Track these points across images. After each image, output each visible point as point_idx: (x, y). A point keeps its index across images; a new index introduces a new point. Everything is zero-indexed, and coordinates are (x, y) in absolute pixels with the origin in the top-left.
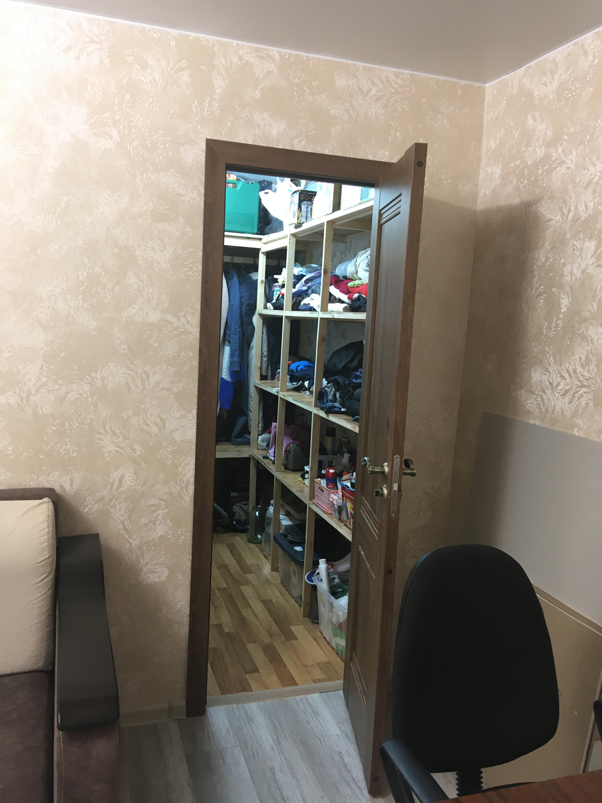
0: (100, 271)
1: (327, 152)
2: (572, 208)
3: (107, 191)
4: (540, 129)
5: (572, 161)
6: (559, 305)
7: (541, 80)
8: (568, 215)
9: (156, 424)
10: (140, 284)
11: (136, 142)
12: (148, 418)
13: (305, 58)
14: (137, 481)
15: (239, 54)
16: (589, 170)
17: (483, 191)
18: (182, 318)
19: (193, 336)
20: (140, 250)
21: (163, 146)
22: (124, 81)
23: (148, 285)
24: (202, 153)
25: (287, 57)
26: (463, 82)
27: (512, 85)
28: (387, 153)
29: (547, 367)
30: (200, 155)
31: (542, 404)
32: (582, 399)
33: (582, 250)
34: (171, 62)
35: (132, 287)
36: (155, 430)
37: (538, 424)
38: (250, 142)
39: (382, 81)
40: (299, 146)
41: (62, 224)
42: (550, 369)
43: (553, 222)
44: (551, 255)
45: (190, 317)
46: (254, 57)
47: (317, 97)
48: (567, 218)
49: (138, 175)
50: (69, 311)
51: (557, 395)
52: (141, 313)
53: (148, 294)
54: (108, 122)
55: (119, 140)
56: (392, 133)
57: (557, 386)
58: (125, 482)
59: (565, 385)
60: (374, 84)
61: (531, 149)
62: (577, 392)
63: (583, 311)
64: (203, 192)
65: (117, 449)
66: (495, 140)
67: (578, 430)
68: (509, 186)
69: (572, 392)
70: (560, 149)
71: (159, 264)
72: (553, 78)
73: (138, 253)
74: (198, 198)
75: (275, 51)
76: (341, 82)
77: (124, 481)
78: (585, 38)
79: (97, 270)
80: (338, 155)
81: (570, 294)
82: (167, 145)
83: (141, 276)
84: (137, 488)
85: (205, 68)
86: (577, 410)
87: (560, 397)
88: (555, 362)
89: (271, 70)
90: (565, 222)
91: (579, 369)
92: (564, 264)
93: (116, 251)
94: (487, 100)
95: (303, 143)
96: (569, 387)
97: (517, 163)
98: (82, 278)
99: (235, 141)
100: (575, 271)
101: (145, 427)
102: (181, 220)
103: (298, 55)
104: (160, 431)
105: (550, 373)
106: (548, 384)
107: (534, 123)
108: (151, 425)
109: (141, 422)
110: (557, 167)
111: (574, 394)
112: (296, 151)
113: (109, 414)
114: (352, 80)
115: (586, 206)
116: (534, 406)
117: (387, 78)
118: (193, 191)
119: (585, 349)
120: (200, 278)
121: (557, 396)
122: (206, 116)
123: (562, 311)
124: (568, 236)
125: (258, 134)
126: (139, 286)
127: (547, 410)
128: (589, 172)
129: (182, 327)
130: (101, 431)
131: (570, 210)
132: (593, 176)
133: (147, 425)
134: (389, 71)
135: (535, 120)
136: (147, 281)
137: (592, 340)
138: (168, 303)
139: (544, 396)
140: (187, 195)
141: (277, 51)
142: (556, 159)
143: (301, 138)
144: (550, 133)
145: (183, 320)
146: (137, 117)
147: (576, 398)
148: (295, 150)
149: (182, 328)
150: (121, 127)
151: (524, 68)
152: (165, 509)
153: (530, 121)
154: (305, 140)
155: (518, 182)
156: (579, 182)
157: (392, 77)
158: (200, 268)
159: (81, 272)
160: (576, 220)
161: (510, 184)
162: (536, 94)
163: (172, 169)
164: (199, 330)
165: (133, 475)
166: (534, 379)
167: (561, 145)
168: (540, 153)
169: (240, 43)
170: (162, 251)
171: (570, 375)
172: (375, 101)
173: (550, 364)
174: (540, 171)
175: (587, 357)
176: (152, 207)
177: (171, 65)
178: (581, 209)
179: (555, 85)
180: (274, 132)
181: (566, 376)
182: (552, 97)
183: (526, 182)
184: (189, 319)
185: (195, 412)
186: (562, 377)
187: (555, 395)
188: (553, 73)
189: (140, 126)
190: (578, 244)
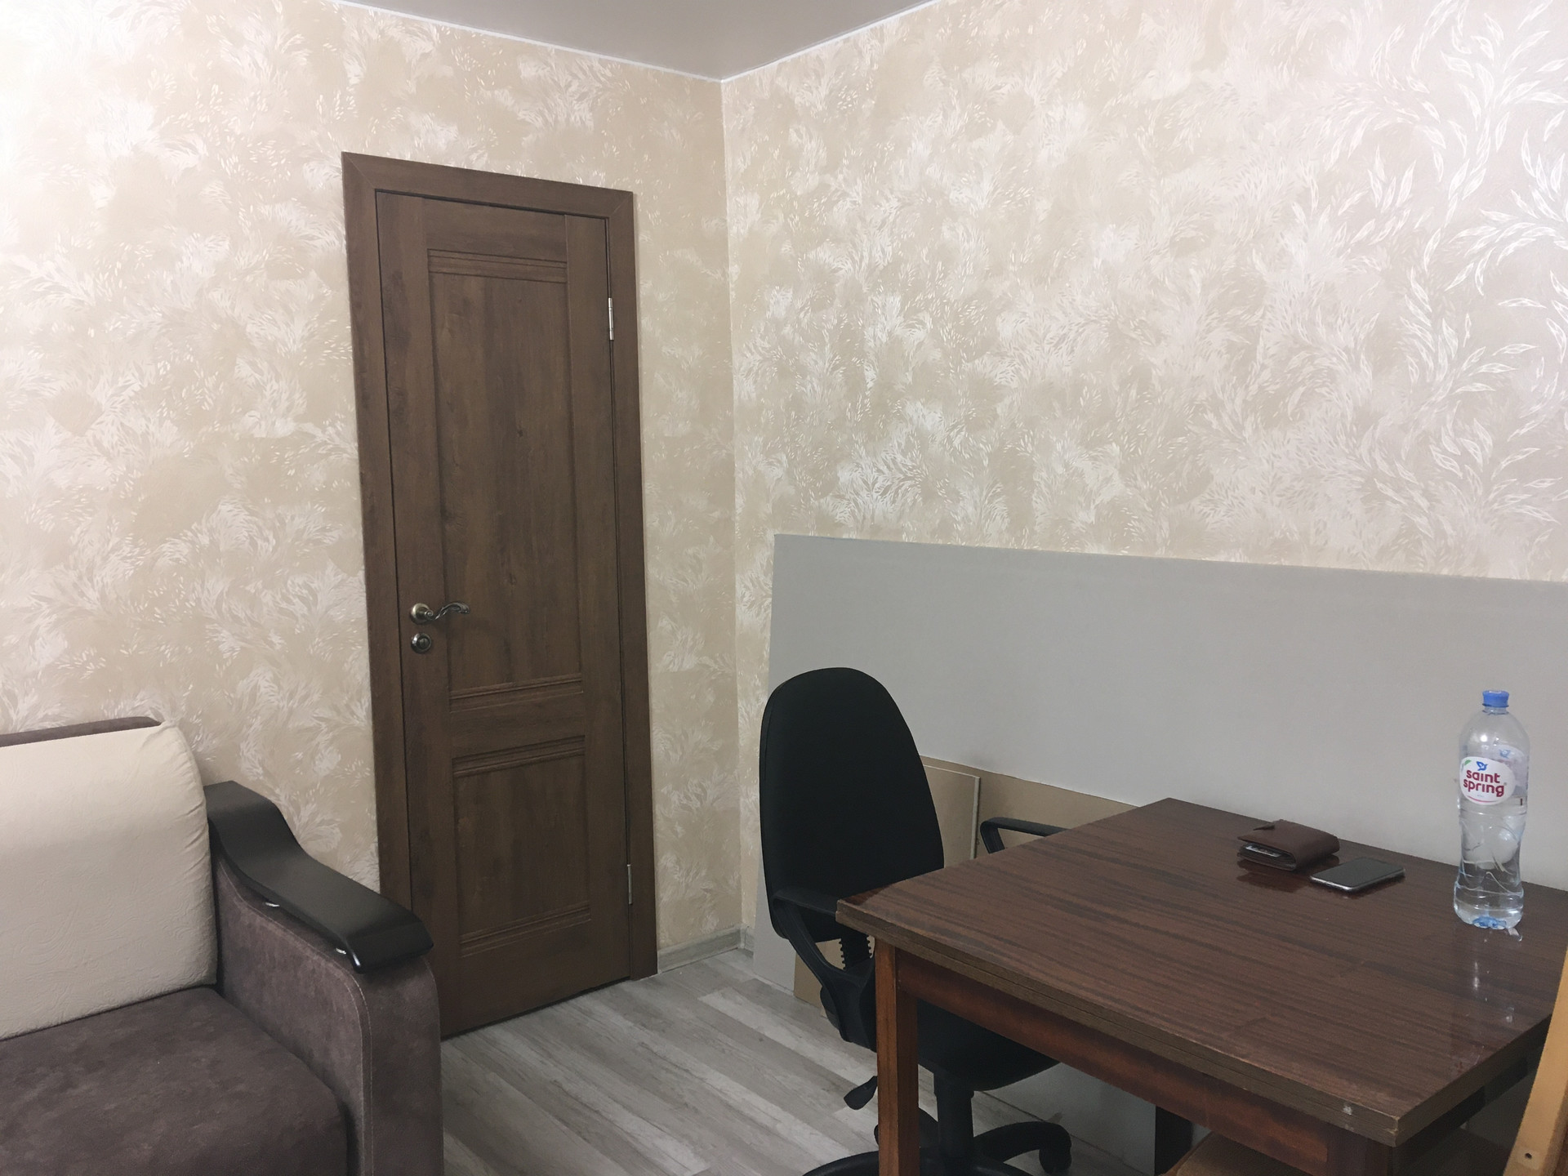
0: (192, 361)
1: (520, 173)
2: (866, 254)
3: (194, 234)
4: (809, 148)
5: (858, 194)
6: (864, 379)
7: (804, 83)
8: (861, 262)
9: (303, 599)
10: (257, 376)
11: (233, 158)
12: (288, 590)
13: (474, 36)
14: (279, 693)
15: (379, 27)
16: (881, 206)
17: (735, 229)
18: (330, 428)
19: (348, 456)
20: (254, 324)
21: (276, 163)
22: (209, 64)
23: (271, 380)
24: (337, 174)
25: (448, 33)
26: (691, 76)
27: (761, 84)
28: (602, 175)
29: (858, 461)
30: (335, 177)
31: (856, 510)
32: (908, 495)
33: (884, 306)
34: (279, 38)
35: (246, 382)
36: (299, 608)
37: (854, 537)
38: (408, 158)
39: (584, 73)
40: (479, 165)
41: (126, 287)
42: (862, 463)
43: (841, 272)
44: (844, 315)
45: (341, 426)
46: (401, 32)
47: (496, 92)
48: (860, 267)
49: (242, 209)
50: (147, 427)
51: (875, 495)
52: (263, 423)
53: (272, 393)
54: (188, 127)
55: (207, 154)
56: (605, 146)
57: (874, 484)
58: (260, 697)
59: (883, 481)
60: (575, 76)
61: (798, 174)
62: (900, 487)
63: (894, 384)
64: (344, 232)
65: (243, 644)
66: (745, 159)
67: (907, 535)
68: (774, 224)
69: (894, 488)
70: (840, 177)
71: (285, 345)
72: (820, 82)
73: (250, 328)
74: (337, 242)
75: (432, 25)
76: (528, 70)
77: (258, 694)
78: (858, 34)
79: (188, 358)
80: (535, 177)
81: (876, 364)
82: (283, 162)
83: (259, 365)
84: (281, 705)
85: (331, 46)
86: (903, 511)
87: (880, 497)
88: (868, 453)
89: (427, 51)
90: (858, 272)
91: (899, 458)
92: (863, 326)
93: (216, 327)
94: (724, 102)
95: (485, 159)
96: (889, 483)
97: (781, 193)
98: (165, 373)
99: (384, 156)
100: (879, 334)
101: (284, 605)
102: (313, 274)
103: (465, 31)
104: (309, 610)
105: (862, 469)
106: (861, 482)
107: (799, 140)
108: (294, 601)
109: (278, 598)
110: (838, 201)
111: (896, 492)
112: (475, 171)
113: (226, 589)
114: (543, 69)
115: (883, 251)
116: (846, 516)
117: (591, 68)
118: (329, 232)
119: (904, 432)
120: (351, 364)
121: (875, 497)
122: (338, 118)
123: (869, 386)
124: (865, 290)
125: (419, 145)
126: (257, 381)
127: (864, 518)
128: (883, 209)
129: (329, 442)
130: (213, 617)
131: (862, 256)
132: (887, 214)
133: (289, 601)
134: (593, 58)
135: (800, 136)
136: (269, 373)
137: (911, 419)
138: (304, 406)
139: (860, 501)
140: (319, 238)
141: (434, 25)
142: (837, 191)
143: (481, 152)
144: (823, 154)
145: (330, 430)
146: (232, 120)
147: (900, 496)
148: (474, 169)
149: (329, 444)
150: (209, 134)
151: (776, 64)
152: (327, 733)
153: (794, 136)
154: (486, 155)
155: (785, 218)
156: (871, 222)
157: (596, 65)
158: (350, 349)
159: (162, 364)
160: (872, 268)
161: (774, 221)
162: (797, 100)
163: (293, 199)
164: (356, 445)
165: (271, 684)
166: (842, 480)
167: (841, 172)
168: (813, 181)
169: (380, 10)
170: (287, 325)
171: (888, 467)
172: (578, 100)
173: (861, 457)
174: (816, 205)
175: (908, 441)
176: (267, 258)
177: (279, 42)
178: (878, 255)
179: (824, 92)
180: (442, 144)
181: (884, 469)
182: (821, 108)
183: (797, 218)
184: (340, 428)
185: (361, 575)
186: (879, 471)
187: (872, 496)
188: (819, 76)
189: (238, 133)
190: (879, 300)
